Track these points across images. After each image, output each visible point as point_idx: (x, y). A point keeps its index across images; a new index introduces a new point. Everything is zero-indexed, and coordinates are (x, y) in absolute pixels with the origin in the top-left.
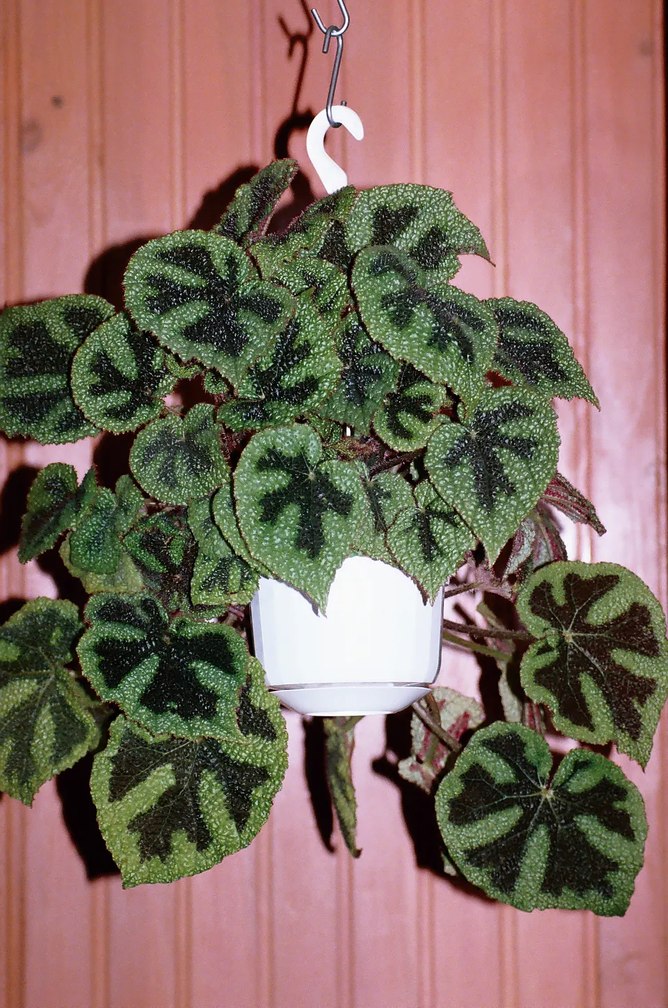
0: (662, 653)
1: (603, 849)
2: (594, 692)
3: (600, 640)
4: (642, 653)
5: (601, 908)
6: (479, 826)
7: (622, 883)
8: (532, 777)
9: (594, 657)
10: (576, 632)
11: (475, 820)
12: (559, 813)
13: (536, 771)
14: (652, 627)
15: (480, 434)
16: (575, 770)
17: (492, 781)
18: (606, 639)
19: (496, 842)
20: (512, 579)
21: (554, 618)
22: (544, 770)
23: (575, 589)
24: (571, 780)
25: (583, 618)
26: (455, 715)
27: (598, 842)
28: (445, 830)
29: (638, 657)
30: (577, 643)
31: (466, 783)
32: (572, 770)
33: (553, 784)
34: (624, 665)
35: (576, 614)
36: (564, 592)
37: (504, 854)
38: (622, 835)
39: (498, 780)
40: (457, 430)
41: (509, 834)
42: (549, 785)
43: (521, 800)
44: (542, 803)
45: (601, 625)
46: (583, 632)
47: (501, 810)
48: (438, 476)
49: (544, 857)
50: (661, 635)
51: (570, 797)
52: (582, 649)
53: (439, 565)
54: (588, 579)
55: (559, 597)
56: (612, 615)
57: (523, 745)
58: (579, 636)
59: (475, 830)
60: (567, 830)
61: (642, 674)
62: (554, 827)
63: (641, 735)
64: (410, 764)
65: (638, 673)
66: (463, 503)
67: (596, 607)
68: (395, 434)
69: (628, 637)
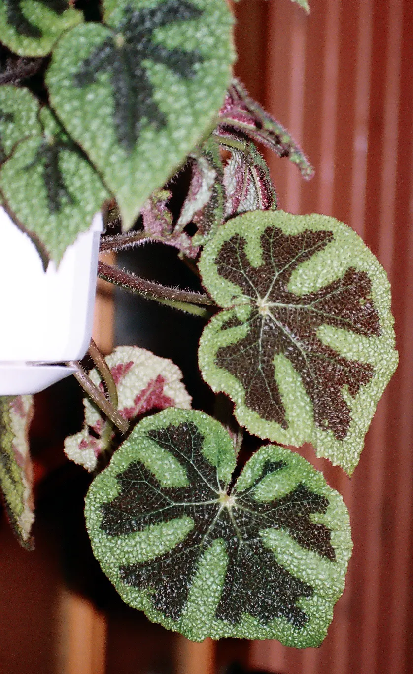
0: (383, 330)
1: (296, 570)
2: (291, 380)
3: (303, 313)
4: (357, 331)
5: (290, 638)
6: (137, 539)
7: (318, 610)
8: (209, 481)
9: (296, 335)
10: (274, 301)
11: (133, 531)
12: (242, 525)
13: (215, 473)
14: (371, 299)
15: (129, 41)
16: (265, 473)
17: (157, 484)
18: (313, 312)
19: (158, 559)
20: (191, 229)
21: (247, 282)
22: (225, 472)
23: (275, 247)
24: (259, 485)
25: (283, 284)
26: (146, 380)
27: (289, 562)
28: (96, 540)
29: (351, 336)
30: (275, 316)
31: (123, 485)
32: (260, 473)
33: (235, 491)
34: (332, 346)
35: (275, 278)
36: (261, 251)
37: (169, 574)
38: (320, 553)
39: (165, 482)
40: (95, 33)
41: (176, 550)
42: (230, 490)
43: (192, 510)
44: (219, 513)
45: (306, 295)
46: (283, 302)
47: (166, 521)
48: (63, 97)
49: (220, 579)
50: (384, 308)
51: (256, 506)
52: (280, 324)
53: (68, 217)
54: (292, 234)
55: (255, 255)
56: (321, 283)
57: (200, 438)
58: (278, 308)
59: (133, 543)
60: (250, 546)
61: (355, 358)
62: (234, 543)
63: (349, 434)
64: (80, 440)
65: (350, 356)
66: (93, 139)
67: (301, 271)
68: (19, 32)
69: (341, 311)
